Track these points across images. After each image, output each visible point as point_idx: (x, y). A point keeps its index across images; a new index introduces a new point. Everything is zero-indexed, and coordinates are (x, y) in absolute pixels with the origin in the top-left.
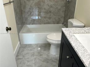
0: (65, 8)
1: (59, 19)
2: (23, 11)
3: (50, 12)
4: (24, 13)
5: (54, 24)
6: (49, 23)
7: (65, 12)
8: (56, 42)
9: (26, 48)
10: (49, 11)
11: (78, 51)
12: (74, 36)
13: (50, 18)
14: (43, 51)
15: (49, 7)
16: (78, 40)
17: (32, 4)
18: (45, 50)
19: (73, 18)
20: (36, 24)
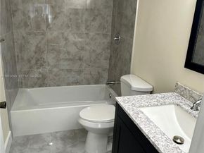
0: (109, 51)
1: (99, 73)
2: (18, 56)
3: (80, 59)
4: (20, 61)
5: (89, 84)
6: (77, 83)
7: (110, 59)
8: (100, 126)
9: (29, 146)
10: (77, 58)
11: (156, 143)
12: (143, 113)
13: (79, 72)
14: (70, 149)
15: (77, 50)
16: (151, 122)
17: (40, 42)
18: (74, 146)
19: (129, 74)
20: (50, 86)
